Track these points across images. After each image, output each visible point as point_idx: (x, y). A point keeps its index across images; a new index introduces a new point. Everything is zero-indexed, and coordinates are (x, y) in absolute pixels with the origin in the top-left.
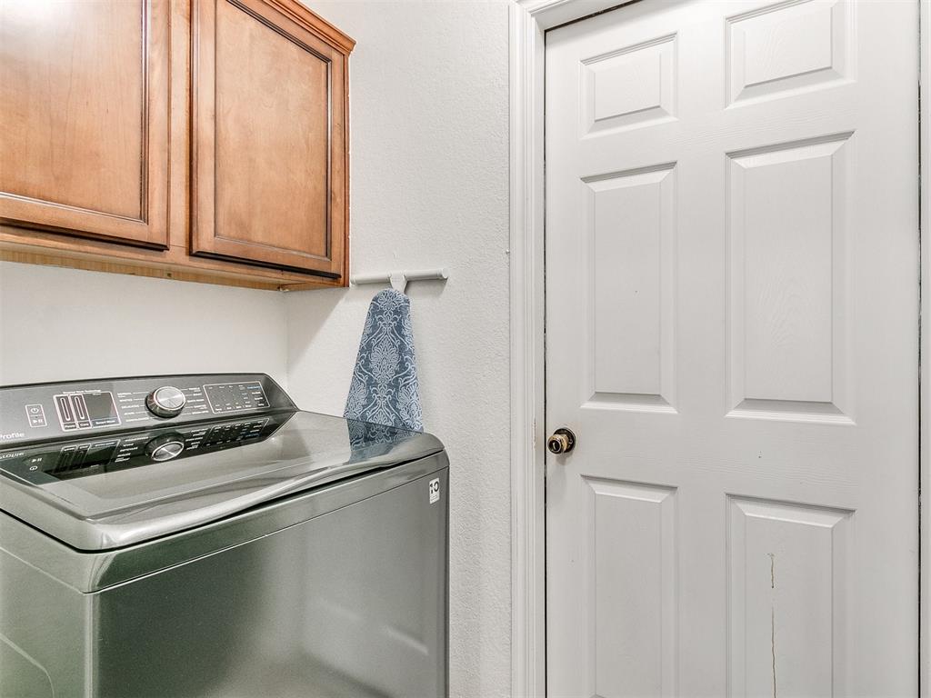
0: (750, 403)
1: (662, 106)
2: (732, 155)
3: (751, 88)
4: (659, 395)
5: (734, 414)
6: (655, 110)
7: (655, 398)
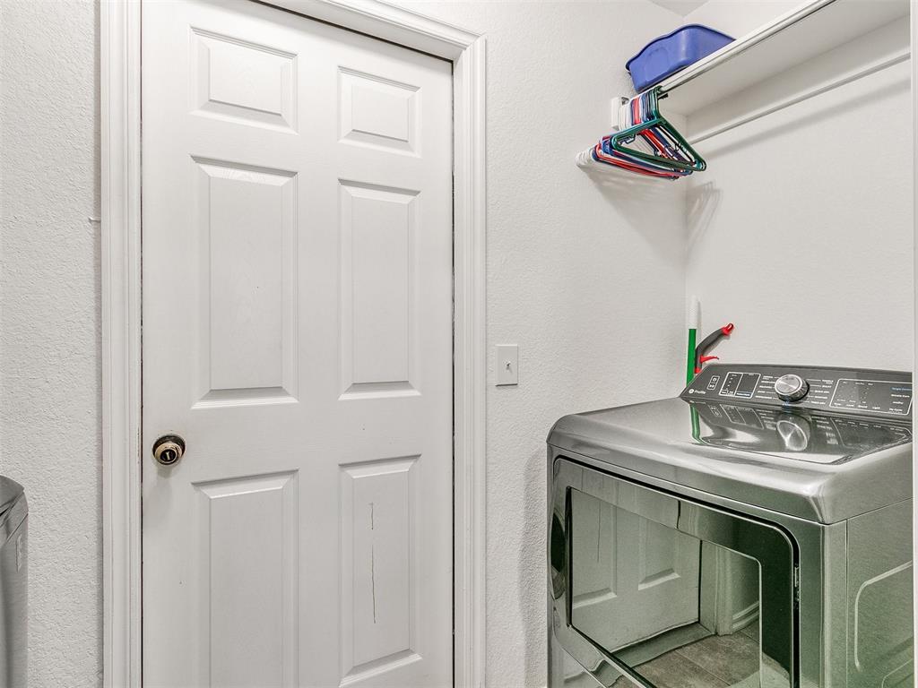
0: (357, 387)
1: (283, 115)
2: (343, 182)
3: (357, 133)
4: (281, 388)
5: (344, 397)
6: (274, 116)
7: (277, 390)
